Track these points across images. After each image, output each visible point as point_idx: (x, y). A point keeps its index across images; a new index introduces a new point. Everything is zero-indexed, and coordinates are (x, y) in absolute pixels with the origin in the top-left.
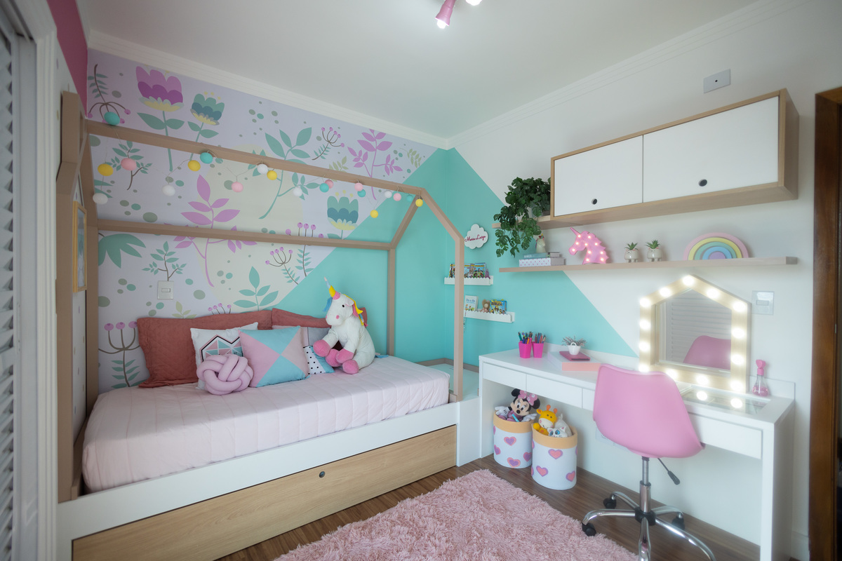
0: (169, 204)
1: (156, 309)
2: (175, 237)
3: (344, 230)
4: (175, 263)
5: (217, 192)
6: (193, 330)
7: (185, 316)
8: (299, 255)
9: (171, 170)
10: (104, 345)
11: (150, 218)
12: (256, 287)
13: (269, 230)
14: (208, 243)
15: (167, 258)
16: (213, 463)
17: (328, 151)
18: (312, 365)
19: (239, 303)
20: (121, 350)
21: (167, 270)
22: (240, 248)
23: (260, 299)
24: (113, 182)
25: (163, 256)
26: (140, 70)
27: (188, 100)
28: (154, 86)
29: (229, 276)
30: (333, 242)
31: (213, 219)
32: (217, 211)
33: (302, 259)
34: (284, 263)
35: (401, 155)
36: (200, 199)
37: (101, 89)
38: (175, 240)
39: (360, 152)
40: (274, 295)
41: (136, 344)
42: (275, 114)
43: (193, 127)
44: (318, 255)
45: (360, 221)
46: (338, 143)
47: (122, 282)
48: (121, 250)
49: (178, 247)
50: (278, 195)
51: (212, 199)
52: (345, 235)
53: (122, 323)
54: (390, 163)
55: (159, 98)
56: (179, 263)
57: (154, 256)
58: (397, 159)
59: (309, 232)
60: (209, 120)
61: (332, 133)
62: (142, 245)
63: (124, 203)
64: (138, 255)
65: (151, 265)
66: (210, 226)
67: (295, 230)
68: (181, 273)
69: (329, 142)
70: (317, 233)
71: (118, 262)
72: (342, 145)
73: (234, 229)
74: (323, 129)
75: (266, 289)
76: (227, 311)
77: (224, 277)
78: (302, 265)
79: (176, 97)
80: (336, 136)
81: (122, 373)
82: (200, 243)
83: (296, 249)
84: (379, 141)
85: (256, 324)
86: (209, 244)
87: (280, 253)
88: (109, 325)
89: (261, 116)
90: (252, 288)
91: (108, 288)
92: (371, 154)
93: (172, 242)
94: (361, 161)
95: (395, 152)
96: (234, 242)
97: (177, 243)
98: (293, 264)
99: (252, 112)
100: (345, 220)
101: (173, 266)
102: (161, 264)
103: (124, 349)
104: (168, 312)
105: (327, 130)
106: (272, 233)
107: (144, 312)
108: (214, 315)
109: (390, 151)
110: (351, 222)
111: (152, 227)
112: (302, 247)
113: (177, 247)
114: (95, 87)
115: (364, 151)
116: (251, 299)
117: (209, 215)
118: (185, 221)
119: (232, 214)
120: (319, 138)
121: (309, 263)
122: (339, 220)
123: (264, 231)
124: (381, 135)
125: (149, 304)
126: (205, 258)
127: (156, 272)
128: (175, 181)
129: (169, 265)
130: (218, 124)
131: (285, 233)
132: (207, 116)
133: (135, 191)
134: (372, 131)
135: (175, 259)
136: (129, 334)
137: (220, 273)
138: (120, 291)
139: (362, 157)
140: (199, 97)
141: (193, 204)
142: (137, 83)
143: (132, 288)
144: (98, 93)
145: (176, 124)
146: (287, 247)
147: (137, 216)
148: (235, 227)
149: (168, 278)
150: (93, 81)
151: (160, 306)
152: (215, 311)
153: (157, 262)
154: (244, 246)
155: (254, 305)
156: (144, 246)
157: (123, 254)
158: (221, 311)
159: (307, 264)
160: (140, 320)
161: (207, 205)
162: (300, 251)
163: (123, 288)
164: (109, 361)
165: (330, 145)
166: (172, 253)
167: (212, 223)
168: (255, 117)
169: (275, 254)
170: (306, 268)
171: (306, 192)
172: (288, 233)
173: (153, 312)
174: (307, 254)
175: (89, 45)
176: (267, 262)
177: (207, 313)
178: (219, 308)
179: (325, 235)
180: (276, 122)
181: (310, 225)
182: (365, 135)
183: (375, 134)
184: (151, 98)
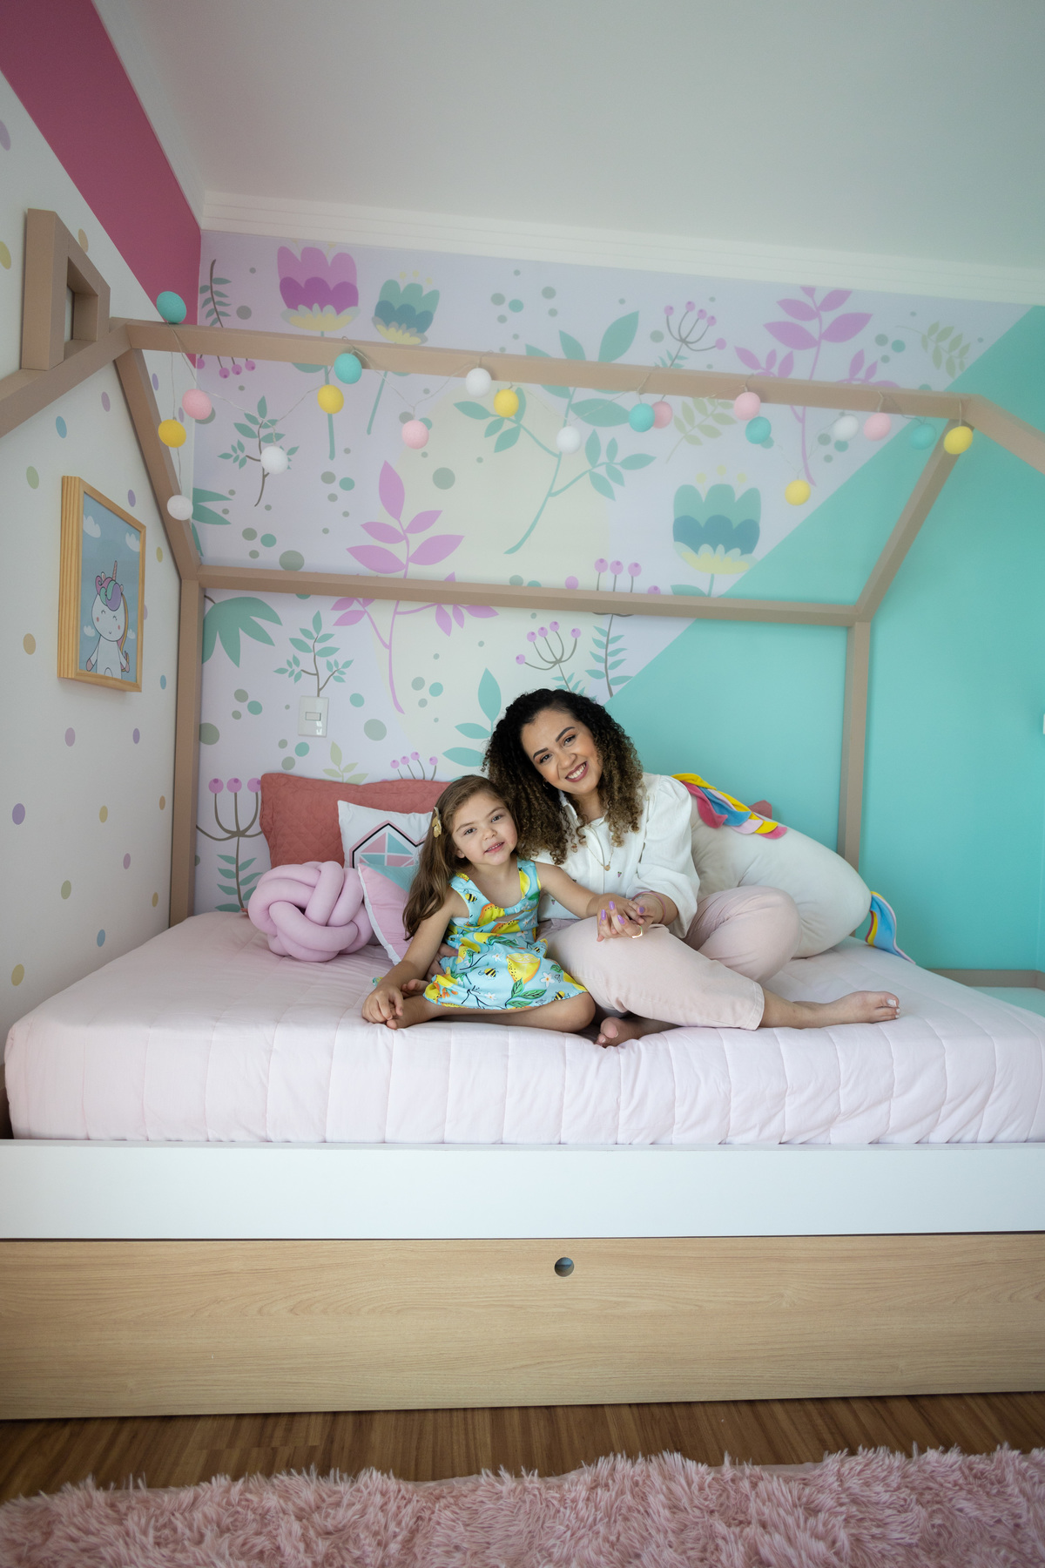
0: (326, 531)
1: (294, 756)
2: (333, 600)
3: (721, 573)
4: (331, 659)
5: (419, 496)
6: (342, 806)
8: (597, 643)
9: (332, 456)
10: (207, 822)
11: (292, 561)
13: (528, 577)
14: (396, 613)
15: (319, 647)
17: (681, 366)
19: (455, 754)
20: (233, 834)
21: (317, 674)
22: (461, 624)
24: (232, 492)
25: (310, 643)
26: (284, 254)
27: (369, 297)
28: (308, 282)
29: (437, 689)
30: (690, 608)
31: (409, 560)
32: (417, 540)
33: (602, 653)
34: (558, 662)
35: (899, 346)
36: (382, 516)
37: (219, 308)
38: (334, 608)
39: (772, 356)
41: (256, 828)
42: (549, 293)
44: (646, 642)
45: (763, 547)
46: (711, 341)
47: (241, 695)
48: (241, 632)
49: (340, 622)
50: (551, 494)
51: (409, 513)
52: (721, 589)
53: (236, 781)
54: (864, 374)
55: (316, 306)
56: (340, 658)
57: (297, 643)
58: (885, 359)
59: (624, 583)
60: (407, 335)
61: (693, 315)
62: (277, 620)
63: (249, 534)
64: (267, 639)
65: (289, 663)
66: (400, 574)
67: (587, 579)
68: (342, 681)
69: (684, 341)
70: (642, 585)
71: (235, 657)
72: (721, 344)
73: (451, 579)
74: (669, 310)
76: (430, 771)
77: (425, 693)
78: (601, 667)
79: (344, 296)
80: (703, 323)
81: (232, 883)
82: (381, 612)
83: (590, 626)
84: (829, 317)
86: (397, 616)
87: (551, 635)
88: (216, 781)
89: (516, 306)
90: (485, 721)
91: (218, 708)
92: (806, 358)
93: (326, 610)
95: (881, 340)
96: (449, 609)
97: (339, 614)
98: (582, 665)
99: (498, 299)
100: (721, 547)
101: (329, 665)
102: (306, 661)
103: (239, 833)
104: (313, 767)
105: (680, 310)
106: (534, 585)
107: (276, 767)
109: (863, 340)
110: (737, 551)
112: (603, 621)
113: (336, 624)
114: (211, 306)
115: (782, 351)
117: (399, 551)
118: (353, 566)
119: (446, 545)
120: (657, 337)
121: (620, 662)
123: (516, 582)
124: (837, 297)
125: (283, 744)
126: (389, 647)
127: (298, 678)
128: (338, 479)
129: (321, 661)
130: (424, 340)
131: (565, 587)
132: (404, 326)
133: (268, 508)
134: (810, 291)
135: (332, 651)
136: (249, 804)
137: (418, 684)
138: (237, 715)
139: (774, 369)
140: (390, 286)
141: (373, 528)
142: (279, 282)
143: (255, 708)
144: (215, 316)
146: (567, 622)
147: (270, 558)
148: (453, 575)
149: (319, 690)
150: (208, 295)
151: (302, 749)
152: (404, 772)
153: (301, 656)
154: (468, 618)
156: (280, 623)
157: (245, 638)
158: (419, 775)
159: (616, 664)
160: (265, 777)
161: (397, 527)
162: (600, 630)
163: (242, 707)
164: (214, 855)
165: (685, 351)
166: (327, 637)
167: (406, 567)
168: (504, 309)
169: (539, 640)
170: (612, 674)
171: (619, 479)
172: (572, 584)
173: (289, 762)
174: (619, 638)
175: (204, 223)
176: (520, 659)
177: (392, 774)
178: (413, 764)
179: (666, 588)
180: (553, 313)
181: (626, 565)
182: (789, 305)
183: (819, 297)
184: (301, 307)
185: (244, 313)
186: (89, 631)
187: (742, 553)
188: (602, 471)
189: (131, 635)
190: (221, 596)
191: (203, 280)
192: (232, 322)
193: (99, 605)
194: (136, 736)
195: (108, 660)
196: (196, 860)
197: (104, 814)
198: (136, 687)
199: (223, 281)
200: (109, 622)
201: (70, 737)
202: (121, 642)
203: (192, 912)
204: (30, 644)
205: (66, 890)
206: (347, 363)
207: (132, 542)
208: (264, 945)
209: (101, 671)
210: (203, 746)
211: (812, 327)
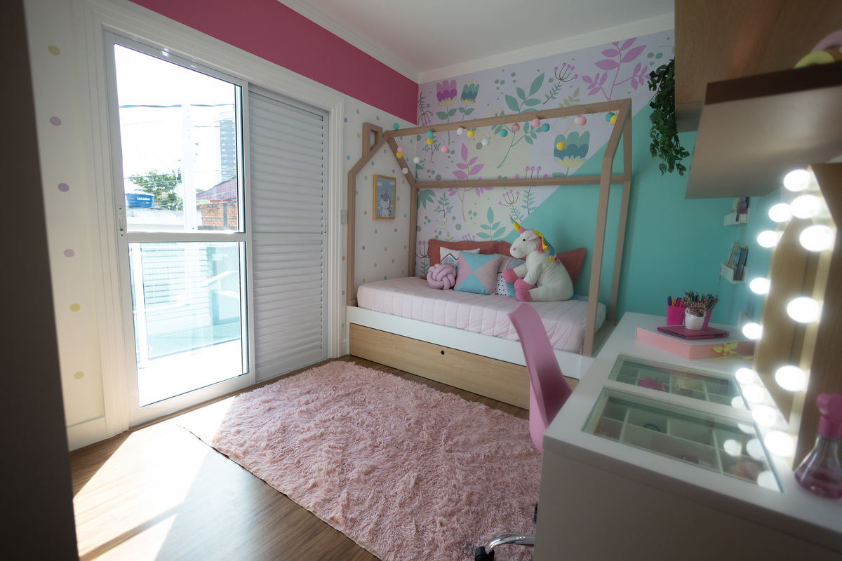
0: (447, 168)
2: (448, 188)
3: (572, 166)
4: (448, 206)
5: (472, 152)
6: (442, 249)
7: (451, 241)
8: (525, 196)
9: (449, 144)
10: (418, 253)
11: (439, 177)
12: (491, 223)
13: (503, 176)
14: (465, 191)
15: (445, 202)
16: (393, 314)
17: (559, 89)
18: (500, 287)
19: (480, 235)
20: (423, 257)
21: (444, 211)
22: (483, 193)
23: (494, 232)
25: (443, 202)
26: (438, 84)
27: (460, 92)
28: (444, 92)
29: (475, 214)
30: (559, 181)
31: (468, 174)
32: (471, 167)
33: (526, 199)
34: (512, 203)
35: (659, 56)
36: (461, 161)
38: (449, 191)
39: (598, 75)
40: (503, 230)
42: (513, 75)
43: (462, 110)
44: (541, 195)
45: (589, 155)
46: (572, 76)
47: (426, 218)
48: (426, 200)
49: (450, 195)
50: (512, 146)
51: (469, 159)
52: (571, 172)
53: (425, 241)
54: (639, 73)
55: (446, 99)
56: (450, 206)
57: (439, 202)
58: (651, 64)
59: (535, 174)
60: (470, 101)
61: (566, 68)
62: (435, 196)
63: (429, 171)
64: (432, 201)
65: (437, 208)
66: (466, 179)
67: (522, 174)
68: (451, 212)
69: (561, 79)
70: (541, 174)
71: (425, 207)
72: (576, 76)
73: (480, 179)
74: (556, 69)
75: (498, 224)
76: (472, 240)
77: (472, 215)
78: (526, 204)
79: (453, 94)
80: (570, 69)
81: (423, 270)
82: (461, 191)
83: (522, 190)
84: (624, 53)
85: (479, 249)
87: (510, 194)
88: (420, 241)
89: (503, 82)
90: (489, 224)
91: (421, 222)
92: (611, 73)
93: (446, 191)
94: (597, 86)
95: (650, 56)
96: (479, 188)
98: (519, 204)
99: (497, 82)
100: (572, 157)
101: (447, 208)
102: (441, 206)
103: (425, 257)
104: (443, 238)
105: (560, 67)
106: (505, 178)
107: (434, 237)
108: (464, 241)
109: (641, 58)
110: (579, 157)
111: (440, 184)
112: (527, 188)
115: (602, 72)
116: (487, 232)
117: (466, 171)
118: (454, 177)
119: (480, 167)
120: (551, 80)
121: (533, 202)
122: (566, 157)
123: (499, 178)
124: (629, 42)
125: (435, 231)
126: (462, 202)
127: (439, 212)
128: (451, 151)
129: (445, 207)
130: (475, 102)
131: (515, 178)
132: (469, 98)
133: (433, 163)
134: (616, 44)
135: (448, 204)
136: (426, 248)
137: (470, 212)
138: (425, 223)
139: (599, 81)
140: (465, 86)
141: (460, 165)
142: (437, 94)
143: (429, 221)
145: (452, 112)
146: (515, 189)
147: (433, 177)
148: (481, 177)
149: (445, 215)
150: (420, 103)
151: (440, 233)
152: (466, 239)
153: (440, 205)
154: (485, 191)
155: (488, 236)
157: (428, 202)
158: (469, 239)
159: (531, 203)
160: (430, 240)
161: (465, 163)
162: (526, 192)
163: (426, 221)
164: (420, 261)
165: (562, 83)
166: (447, 200)
167: (467, 176)
168: (499, 85)
169: (506, 196)
170: (530, 207)
171: (535, 136)
172: (517, 177)
173: (437, 236)
174: (532, 194)
175: (419, 82)
176: (500, 203)
177: (462, 240)
178: (468, 237)
179: (550, 174)
180: (515, 81)
181: (536, 167)
182: (607, 53)
183: (620, 46)
184: (442, 100)
185: (428, 106)
186: (379, 208)
187: (581, 157)
188: (529, 135)
189: (392, 206)
190: (422, 190)
191: (419, 99)
192: (425, 110)
193: (382, 201)
194: (396, 230)
195: (385, 213)
196: (415, 263)
197: (386, 249)
198: (394, 219)
199: (424, 98)
200: (385, 204)
201: (376, 232)
202: (388, 209)
203: (414, 276)
204: (366, 213)
205: (375, 265)
206: (429, 134)
207: (392, 183)
208: (428, 286)
209: (382, 216)
210: (418, 232)
211: (617, 59)
